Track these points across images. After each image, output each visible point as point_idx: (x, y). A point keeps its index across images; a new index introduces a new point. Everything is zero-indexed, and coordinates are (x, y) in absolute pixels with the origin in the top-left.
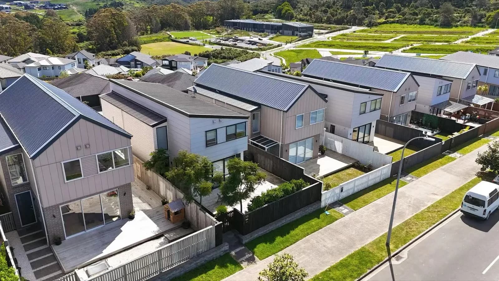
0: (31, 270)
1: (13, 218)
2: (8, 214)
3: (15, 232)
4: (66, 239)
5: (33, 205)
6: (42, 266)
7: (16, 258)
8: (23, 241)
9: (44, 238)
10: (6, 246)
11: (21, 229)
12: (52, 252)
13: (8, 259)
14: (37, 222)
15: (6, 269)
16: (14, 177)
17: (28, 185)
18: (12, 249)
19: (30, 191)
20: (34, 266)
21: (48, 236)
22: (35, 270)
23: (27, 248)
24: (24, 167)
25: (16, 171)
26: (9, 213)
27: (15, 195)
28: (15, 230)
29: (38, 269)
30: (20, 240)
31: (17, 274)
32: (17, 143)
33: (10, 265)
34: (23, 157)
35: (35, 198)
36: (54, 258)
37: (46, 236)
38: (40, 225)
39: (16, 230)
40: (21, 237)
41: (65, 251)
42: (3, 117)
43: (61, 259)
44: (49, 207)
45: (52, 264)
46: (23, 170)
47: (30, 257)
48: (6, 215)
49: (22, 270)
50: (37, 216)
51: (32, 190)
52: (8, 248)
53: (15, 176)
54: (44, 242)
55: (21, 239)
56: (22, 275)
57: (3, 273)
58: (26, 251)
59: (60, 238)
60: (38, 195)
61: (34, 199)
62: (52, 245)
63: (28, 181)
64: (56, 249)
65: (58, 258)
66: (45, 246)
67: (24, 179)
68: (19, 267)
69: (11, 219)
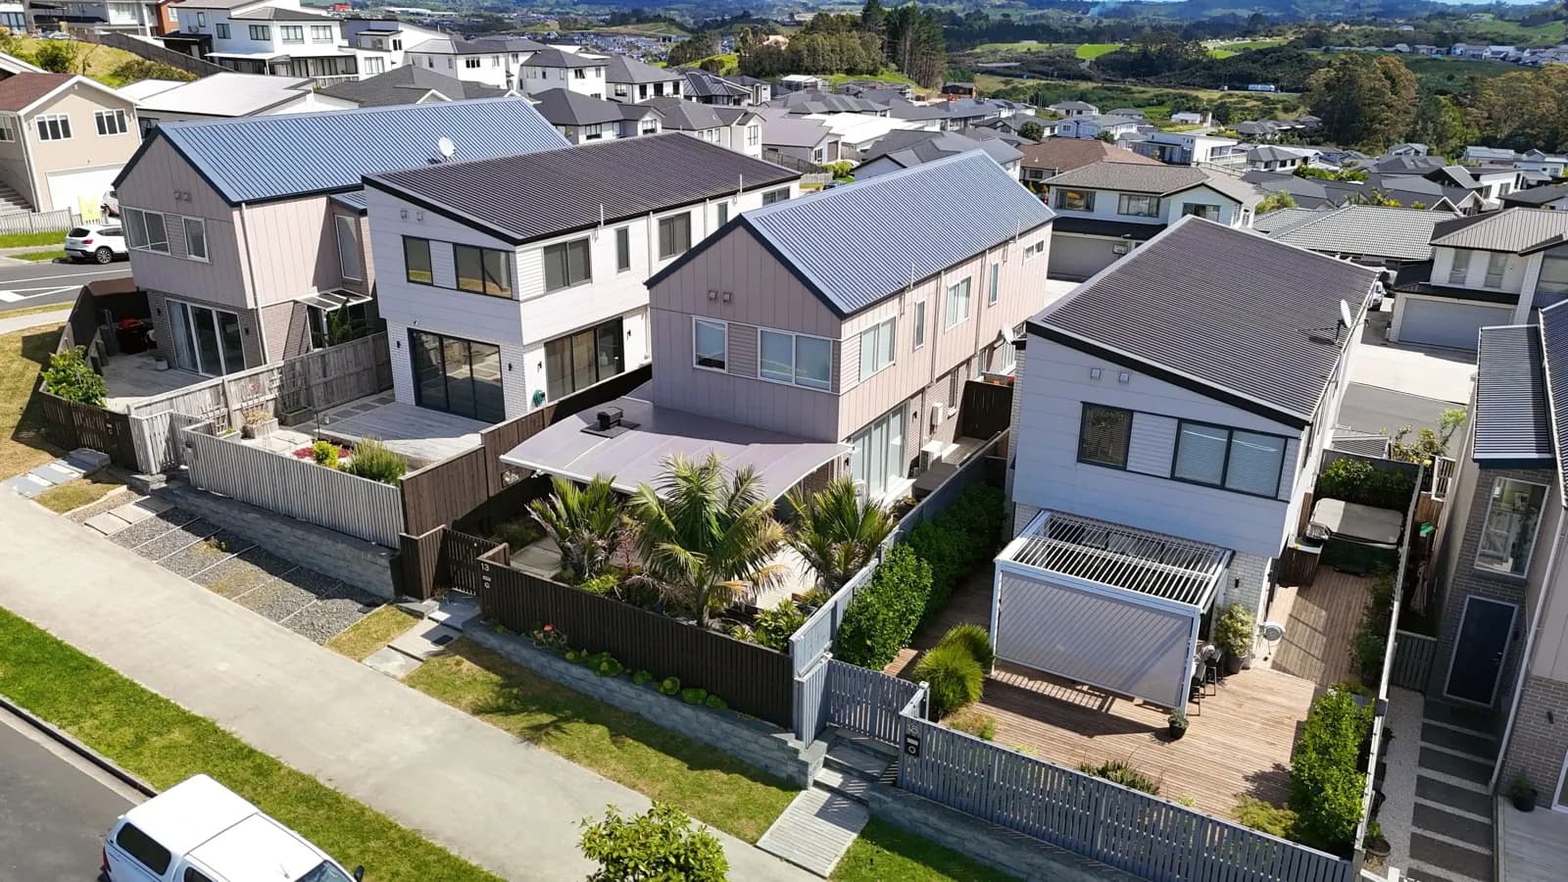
0: (1410, 823)
1: (1433, 658)
2: (1425, 640)
3: (1420, 699)
4: (1553, 808)
5: (1505, 652)
6: (1444, 834)
7: (1385, 765)
8: (1427, 733)
9: (1490, 763)
10: (1377, 714)
11: (1438, 700)
12: (1491, 816)
13: (1365, 748)
14: (1491, 706)
15: (1347, 771)
16: (1491, 552)
17: (1520, 588)
18: (1387, 734)
19: (1517, 607)
20: (1421, 815)
21: (1503, 762)
22: (1419, 831)
23: (1426, 759)
24: (1534, 530)
25: (1507, 538)
26: (1429, 638)
27: (1468, 596)
28: (1420, 691)
29: (1428, 834)
30: (1420, 725)
31: (1367, 802)
32: (1552, 450)
33: (1362, 767)
34: (1545, 501)
35: (1519, 636)
36: (1489, 836)
37: (1496, 760)
38: (1494, 720)
39: (1424, 695)
40: (1426, 721)
41: (1532, 842)
42: (1547, 366)
43: (1506, 854)
44: (1549, 681)
45: (1474, 848)
46: (1528, 537)
47: (1424, 786)
48: (1419, 639)
49: (1384, 806)
50: (1499, 689)
51: (1522, 608)
52: (1378, 723)
53: (1495, 549)
54: (1483, 774)
55: (1424, 724)
56: (1380, 819)
57: (1336, 773)
58: (1421, 764)
59: (1535, 793)
60: (1534, 627)
61: (1516, 636)
62: (1500, 799)
63: (1525, 577)
64: (1506, 813)
65: (1501, 843)
66: (1479, 785)
67: (1518, 567)
68: (1383, 792)
69: (1425, 655)
